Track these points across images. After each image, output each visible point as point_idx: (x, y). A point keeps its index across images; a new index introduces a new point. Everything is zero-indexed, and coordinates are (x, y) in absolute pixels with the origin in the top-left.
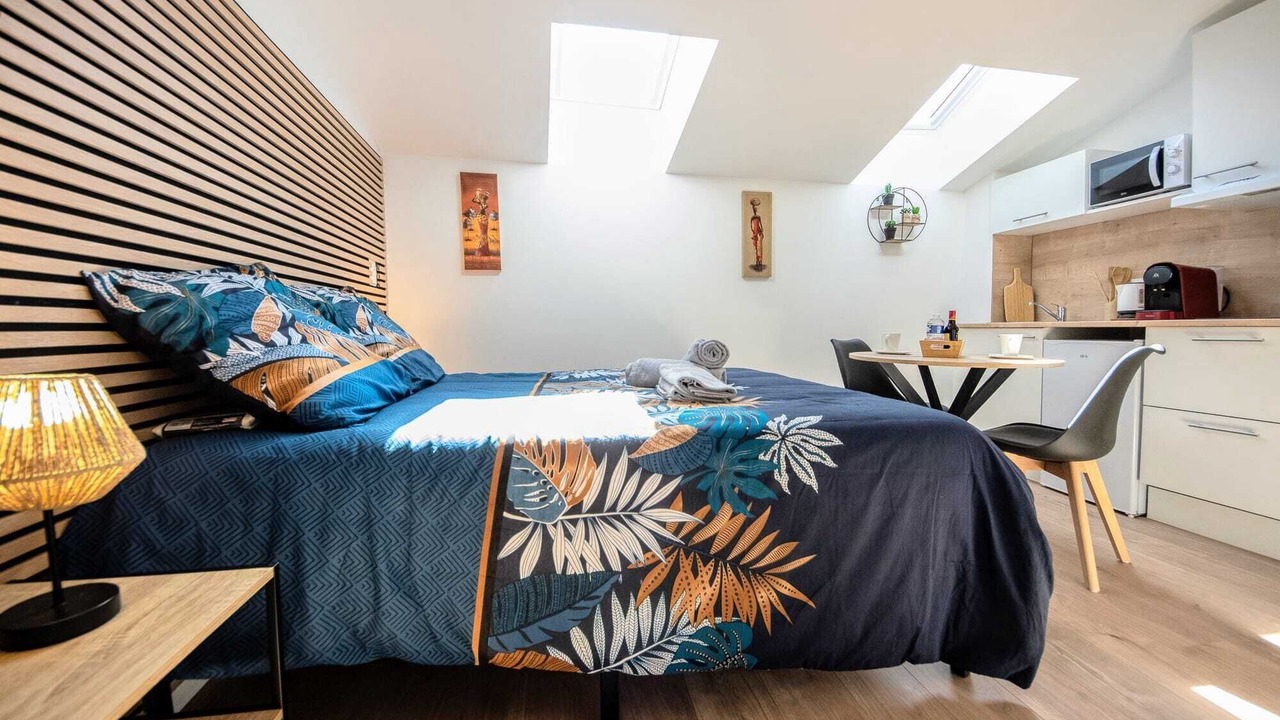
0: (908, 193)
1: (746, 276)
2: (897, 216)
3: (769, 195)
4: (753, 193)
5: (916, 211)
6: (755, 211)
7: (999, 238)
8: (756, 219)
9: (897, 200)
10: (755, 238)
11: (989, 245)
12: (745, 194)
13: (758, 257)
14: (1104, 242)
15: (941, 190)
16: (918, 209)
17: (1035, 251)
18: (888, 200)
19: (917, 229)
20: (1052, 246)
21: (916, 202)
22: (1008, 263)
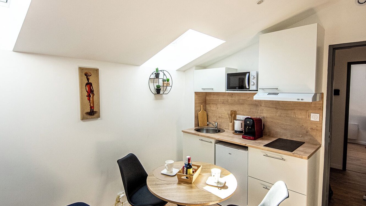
0: (165, 72)
1: (83, 119)
2: (161, 83)
3: (97, 71)
4: (86, 69)
5: (168, 80)
6: (88, 79)
7: (196, 93)
8: (89, 84)
9: (161, 76)
10: (89, 96)
11: (193, 96)
12: (81, 69)
13: (91, 107)
14: (228, 100)
15: (177, 70)
16: (169, 79)
17: (207, 98)
18: (157, 75)
19: (169, 88)
20: (212, 97)
21: (169, 77)
22: (199, 103)
